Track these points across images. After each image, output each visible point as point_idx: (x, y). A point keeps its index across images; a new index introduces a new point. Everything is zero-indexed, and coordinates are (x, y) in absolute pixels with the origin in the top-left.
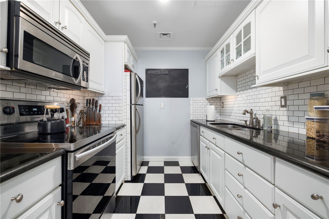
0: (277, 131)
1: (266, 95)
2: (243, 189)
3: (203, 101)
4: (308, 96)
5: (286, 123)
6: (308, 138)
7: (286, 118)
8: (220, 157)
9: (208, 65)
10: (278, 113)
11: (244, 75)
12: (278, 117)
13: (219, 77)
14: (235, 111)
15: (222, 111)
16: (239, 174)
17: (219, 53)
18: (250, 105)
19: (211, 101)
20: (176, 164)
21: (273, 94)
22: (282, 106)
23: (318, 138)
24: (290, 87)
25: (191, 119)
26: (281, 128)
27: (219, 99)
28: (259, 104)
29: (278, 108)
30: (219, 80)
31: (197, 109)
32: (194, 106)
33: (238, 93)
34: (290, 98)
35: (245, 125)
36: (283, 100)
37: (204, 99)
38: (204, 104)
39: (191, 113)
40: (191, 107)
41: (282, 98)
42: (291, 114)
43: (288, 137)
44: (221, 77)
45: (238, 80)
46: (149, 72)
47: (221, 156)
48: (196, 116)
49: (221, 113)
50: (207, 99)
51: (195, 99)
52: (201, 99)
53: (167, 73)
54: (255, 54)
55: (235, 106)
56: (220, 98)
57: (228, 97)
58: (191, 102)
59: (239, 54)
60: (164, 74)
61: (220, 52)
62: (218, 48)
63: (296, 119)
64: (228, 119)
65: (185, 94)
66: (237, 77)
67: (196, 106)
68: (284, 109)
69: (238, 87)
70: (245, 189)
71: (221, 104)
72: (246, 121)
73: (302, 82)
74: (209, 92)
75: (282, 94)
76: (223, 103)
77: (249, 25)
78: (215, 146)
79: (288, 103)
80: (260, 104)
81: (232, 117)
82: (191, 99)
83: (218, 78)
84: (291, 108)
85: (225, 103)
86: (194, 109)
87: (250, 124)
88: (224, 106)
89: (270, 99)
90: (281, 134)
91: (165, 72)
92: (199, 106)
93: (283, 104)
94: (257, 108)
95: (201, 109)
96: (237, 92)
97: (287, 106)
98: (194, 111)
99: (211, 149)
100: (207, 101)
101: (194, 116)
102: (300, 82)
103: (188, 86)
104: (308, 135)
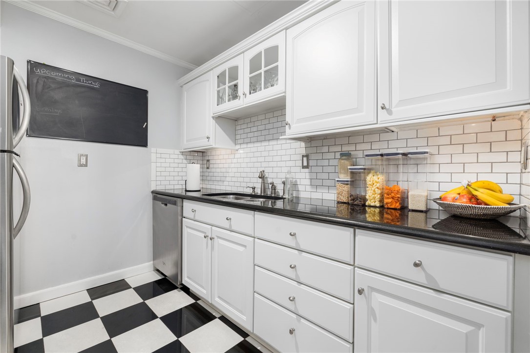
0: (298, 198)
1: (283, 152)
2: (297, 285)
3: (176, 156)
4: (338, 155)
5: (309, 188)
6: (338, 203)
7: (308, 182)
8: (241, 249)
9: (186, 93)
10: (298, 176)
11: (248, 120)
12: (298, 180)
13: (213, 117)
14: (231, 175)
15: (207, 174)
16: (292, 266)
17: (213, 77)
18: (258, 165)
19: (188, 157)
20: (120, 286)
21: (293, 151)
22: (304, 167)
23: (351, 202)
24: (314, 143)
25: (153, 188)
26: (302, 195)
27: (200, 154)
28: (271, 164)
29: (299, 169)
30: (213, 122)
31: (163, 169)
32: (159, 165)
33: (238, 147)
34: (312, 157)
35: (253, 194)
36: (305, 159)
37: (177, 152)
38: (176, 161)
39: (153, 178)
40: (153, 165)
41: (303, 156)
42: (314, 176)
43: (311, 205)
44: (216, 118)
45: (238, 127)
46: (40, 72)
47: (245, 246)
48: (163, 183)
49: (205, 178)
50: (183, 152)
51: (160, 150)
52: (171, 151)
53: (97, 85)
54: (285, 92)
55: (233, 165)
56: (203, 152)
57: (218, 152)
58: (153, 156)
59: (254, 87)
60: (88, 87)
61: (217, 77)
62: (212, 69)
63: (319, 182)
64: (218, 187)
65: (141, 140)
66: (237, 122)
67: (163, 165)
68: (306, 170)
69: (238, 137)
70: (299, 285)
71: (205, 162)
72: (254, 188)
73: (326, 139)
74: (187, 141)
75: (303, 151)
76: (208, 161)
77: (275, 49)
78: (229, 232)
79: (311, 163)
80: (274, 164)
81: (226, 183)
82: (153, 150)
83: (212, 119)
84: (314, 169)
85: (211, 162)
86: (158, 169)
87: (261, 193)
88: (211, 166)
89: (288, 158)
90: (301, 201)
91: (91, 84)
92: (168, 165)
93: (305, 164)
94: (270, 170)
95: (172, 169)
96: (236, 144)
97: (310, 167)
98: (158, 174)
99: (216, 238)
100: (181, 157)
101: (159, 183)
102: (324, 139)
103: (147, 125)
104: (339, 199)
